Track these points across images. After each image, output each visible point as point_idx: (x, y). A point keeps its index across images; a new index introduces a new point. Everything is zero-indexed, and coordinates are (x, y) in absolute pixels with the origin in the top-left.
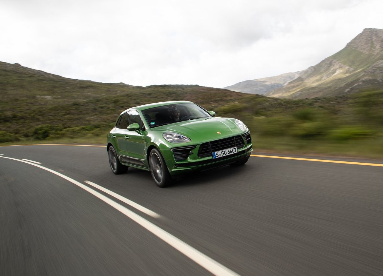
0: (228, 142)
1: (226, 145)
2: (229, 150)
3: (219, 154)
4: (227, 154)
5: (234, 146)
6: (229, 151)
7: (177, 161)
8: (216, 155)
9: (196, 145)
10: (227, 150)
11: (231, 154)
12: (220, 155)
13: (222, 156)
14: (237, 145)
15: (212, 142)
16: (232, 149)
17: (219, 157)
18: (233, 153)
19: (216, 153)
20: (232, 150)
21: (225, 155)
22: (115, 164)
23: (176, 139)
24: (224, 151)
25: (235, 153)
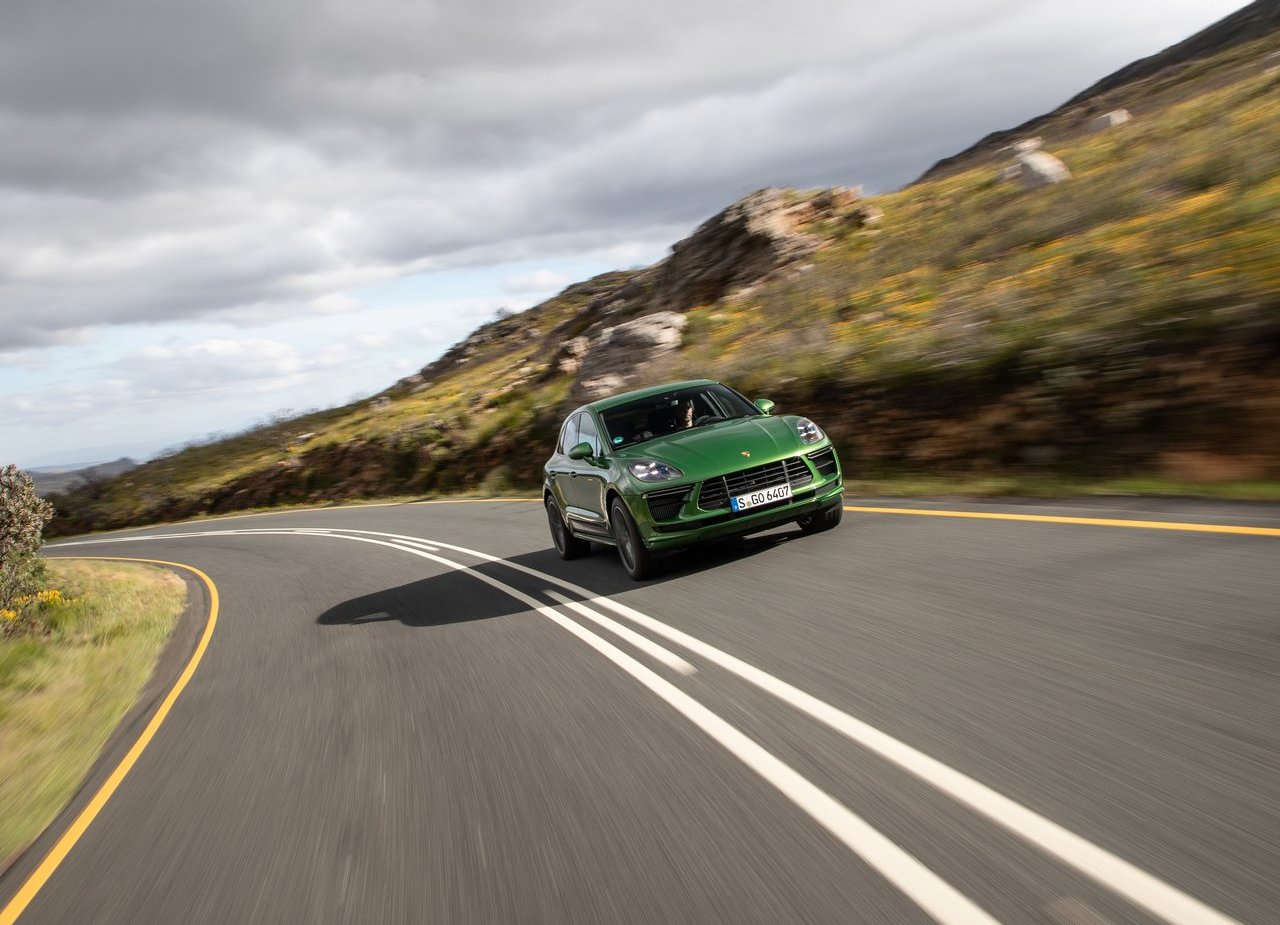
0: (768, 473)
1: (764, 480)
2: (771, 490)
3: (746, 501)
4: (767, 501)
5: (784, 482)
6: (771, 493)
7: (657, 520)
8: (740, 504)
9: (693, 485)
10: (764, 492)
11: (774, 499)
12: (749, 503)
13: (753, 505)
14: (791, 479)
15: (728, 476)
16: (777, 488)
17: (746, 507)
18: (779, 498)
19: (738, 499)
20: (777, 492)
21: (760, 504)
22: (562, 535)
23: (655, 473)
24: (757, 493)
25: (785, 497)
